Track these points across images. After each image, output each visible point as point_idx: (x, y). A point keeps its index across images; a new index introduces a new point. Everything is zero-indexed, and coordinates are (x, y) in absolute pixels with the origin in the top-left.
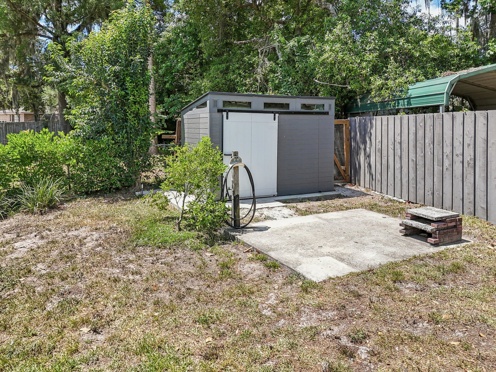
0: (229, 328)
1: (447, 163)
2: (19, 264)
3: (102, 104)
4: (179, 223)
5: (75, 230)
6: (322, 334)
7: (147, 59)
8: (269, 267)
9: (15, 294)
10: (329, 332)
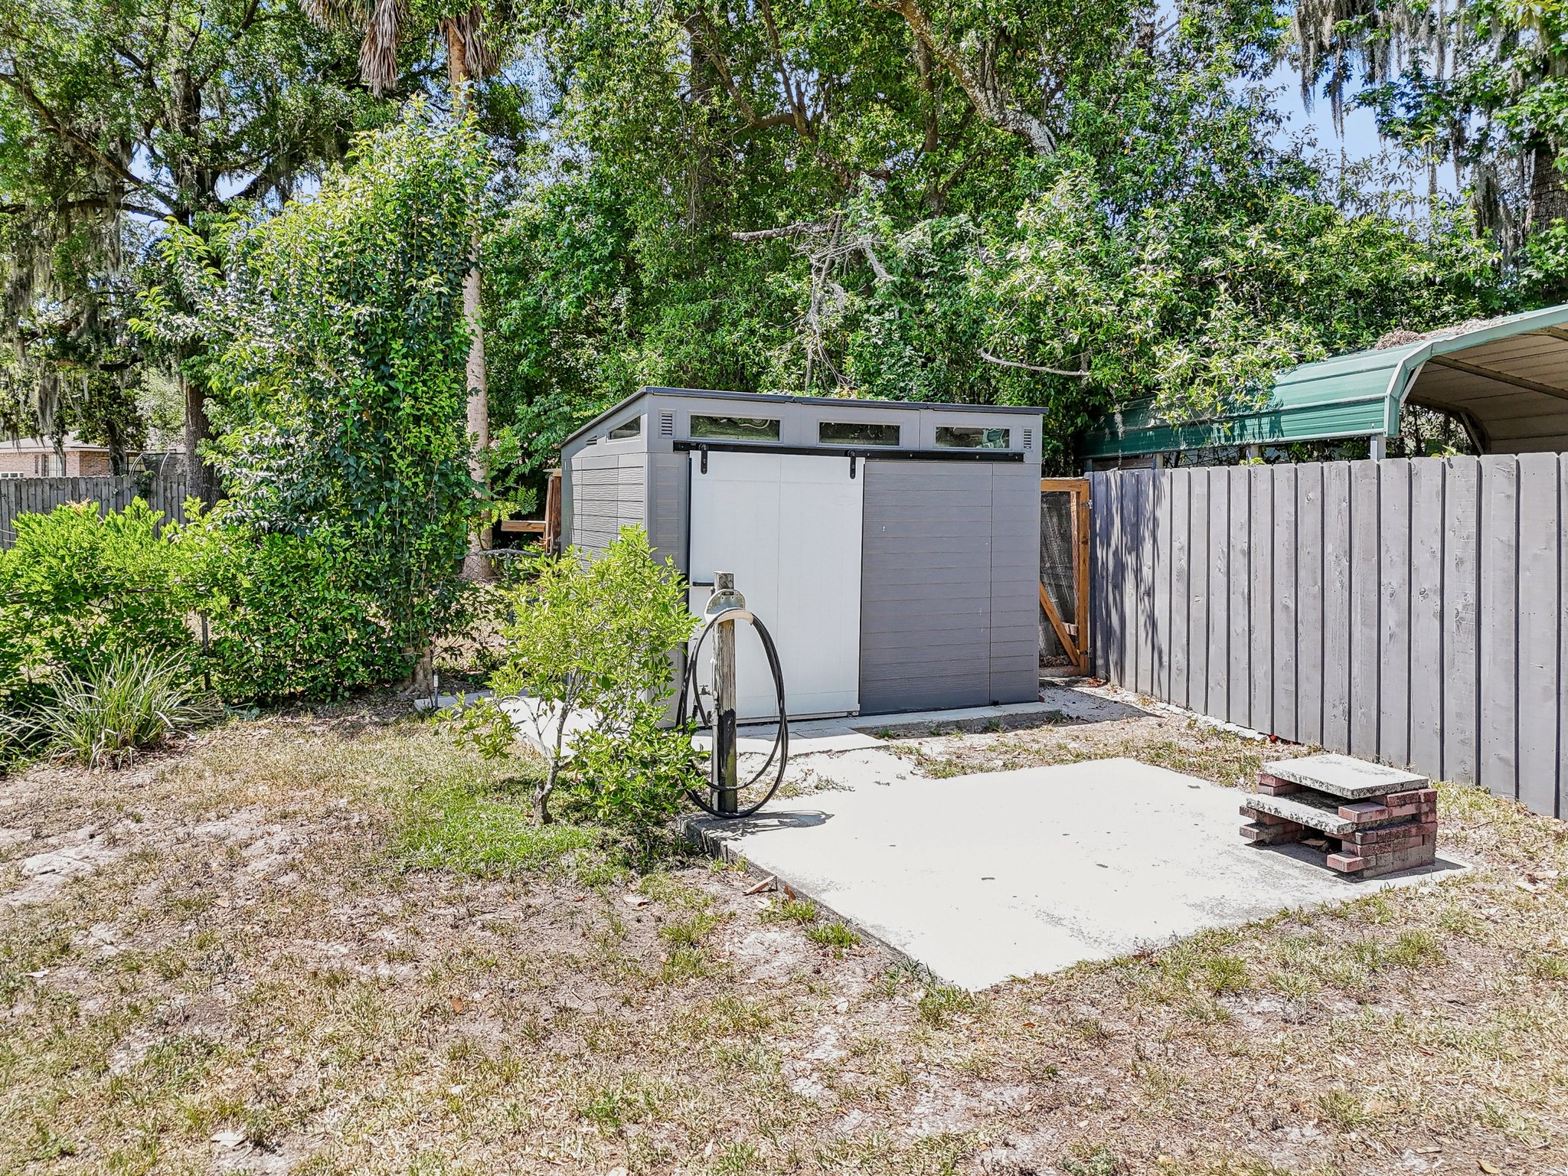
0: (684, 1137)
1: (1392, 617)
2: (33, 924)
3: (314, 421)
4: (544, 800)
5: (218, 818)
6: (978, 1161)
7: (459, 285)
8: (821, 942)
9: (14, 1021)
10: (1001, 1153)
